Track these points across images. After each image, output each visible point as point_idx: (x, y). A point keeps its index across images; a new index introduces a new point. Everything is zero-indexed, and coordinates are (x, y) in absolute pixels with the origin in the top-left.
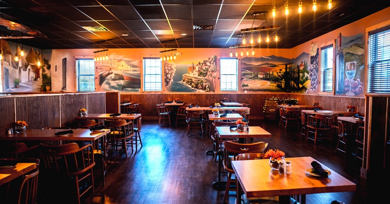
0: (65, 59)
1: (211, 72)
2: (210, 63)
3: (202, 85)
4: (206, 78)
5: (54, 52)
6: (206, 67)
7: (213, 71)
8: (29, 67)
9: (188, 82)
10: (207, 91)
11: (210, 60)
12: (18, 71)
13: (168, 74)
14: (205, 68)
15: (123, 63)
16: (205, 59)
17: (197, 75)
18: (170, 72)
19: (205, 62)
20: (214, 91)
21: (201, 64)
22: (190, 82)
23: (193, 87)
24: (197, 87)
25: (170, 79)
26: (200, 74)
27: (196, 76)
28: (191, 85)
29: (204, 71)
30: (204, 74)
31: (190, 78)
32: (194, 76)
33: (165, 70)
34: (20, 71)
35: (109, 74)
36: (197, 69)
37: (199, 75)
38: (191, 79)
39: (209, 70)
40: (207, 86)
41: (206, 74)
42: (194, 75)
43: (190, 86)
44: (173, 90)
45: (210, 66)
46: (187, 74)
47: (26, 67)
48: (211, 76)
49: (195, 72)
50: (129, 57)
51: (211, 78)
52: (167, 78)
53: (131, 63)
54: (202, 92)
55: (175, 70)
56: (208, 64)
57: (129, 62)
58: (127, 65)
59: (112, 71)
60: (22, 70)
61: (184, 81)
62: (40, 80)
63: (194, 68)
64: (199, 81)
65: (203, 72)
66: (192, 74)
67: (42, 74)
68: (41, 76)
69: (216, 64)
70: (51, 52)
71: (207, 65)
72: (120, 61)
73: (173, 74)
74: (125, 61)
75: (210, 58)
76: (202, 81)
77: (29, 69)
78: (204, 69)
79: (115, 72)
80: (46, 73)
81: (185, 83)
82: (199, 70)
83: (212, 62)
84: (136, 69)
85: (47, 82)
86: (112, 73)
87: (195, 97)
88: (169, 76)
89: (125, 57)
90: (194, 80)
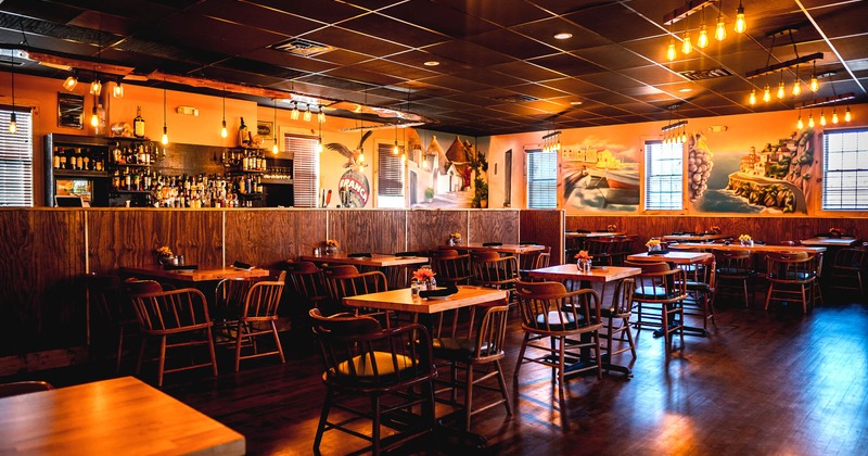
0: (509, 152)
1: (798, 166)
2: (797, 144)
3: (775, 198)
4: (785, 180)
5: (493, 139)
6: (786, 154)
7: (802, 164)
8: (452, 168)
9: (743, 190)
10: (788, 211)
11: (796, 139)
12: (432, 175)
13: (695, 173)
14: (784, 157)
15: (607, 154)
16: (783, 138)
17: (764, 173)
18: (700, 170)
19: (783, 144)
20: (805, 212)
21: (774, 149)
22: (747, 190)
23: (752, 201)
24: (762, 201)
25: (700, 186)
26: (771, 171)
27: (762, 176)
28: (747, 196)
29: (781, 164)
30: (782, 170)
31: (746, 182)
32: (756, 176)
33: (690, 165)
34: (435, 176)
35: (582, 176)
36: (763, 159)
37: (767, 175)
38: (748, 184)
39: (794, 161)
40: (788, 200)
41: (786, 171)
42: (755, 174)
43: (746, 200)
44: (706, 208)
45: (796, 152)
46: (740, 174)
47: (447, 168)
48: (799, 174)
49: (757, 168)
50: (617, 143)
51: (799, 179)
52: (694, 182)
53: (622, 153)
54: (774, 212)
55: (712, 164)
56: (791, 147)
57: (619, 151)
58: (613, 159)
59: (588, 170)
60: (439, 174)
61: (731, 188)
62: (471, 191)
63: (756, 159)
64: (767, 187)
65: (778, 166)
66: (752, 172)
67: (476, 180)
68: (473, 183)
69: (811, 146)
70: (489, 141)
71: (788, 150)
72: (600, 150)
73: (708, 174)
74: (611, 150)
75: (796, 134)
76: (775, 188)
77: (452, 173)
78: (781, 158)
79: (591, 172)
80: (481, 177)
81: (733, 192)
82: (767, 163)
83: (801, 143)
84: (631, 165)
85: (482, 193)
86: (587, 175)
87: (757, 225)
88: (698, 178)
89: (609, 143)
90: (755, 185)
